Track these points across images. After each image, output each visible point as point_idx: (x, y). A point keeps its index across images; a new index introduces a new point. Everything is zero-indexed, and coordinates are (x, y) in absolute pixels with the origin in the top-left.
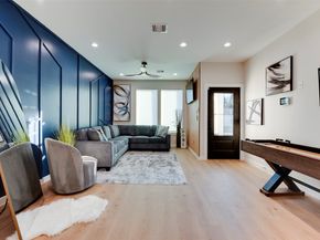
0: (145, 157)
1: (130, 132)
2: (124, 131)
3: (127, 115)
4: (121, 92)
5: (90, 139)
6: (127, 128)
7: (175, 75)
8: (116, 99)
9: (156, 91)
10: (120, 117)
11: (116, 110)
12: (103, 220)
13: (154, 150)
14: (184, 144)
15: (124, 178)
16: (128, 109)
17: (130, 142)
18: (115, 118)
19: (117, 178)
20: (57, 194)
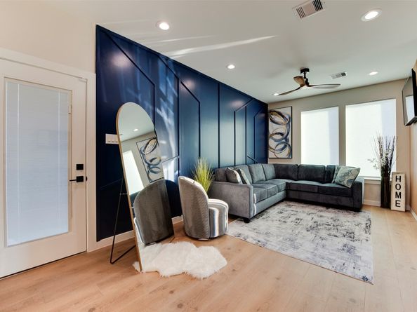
0: (308, 214)
1: (290, 173)
2: (281, 172)
3: (287, 149)
4: (278, 119)
5: (228, 180)
6: (287, 168)
7: (373, 76)
8: (272, 128)
9: (336, 110)
10: (277, 153)
11: (272, 143)
12: (212, 281)
13: (328, 206)
14: (398, 203)
15: (261, 238)
16: (288, 142)
17: (288, 188)
18: (271, 155)
19: (252, 234)
20: (187, 235)
